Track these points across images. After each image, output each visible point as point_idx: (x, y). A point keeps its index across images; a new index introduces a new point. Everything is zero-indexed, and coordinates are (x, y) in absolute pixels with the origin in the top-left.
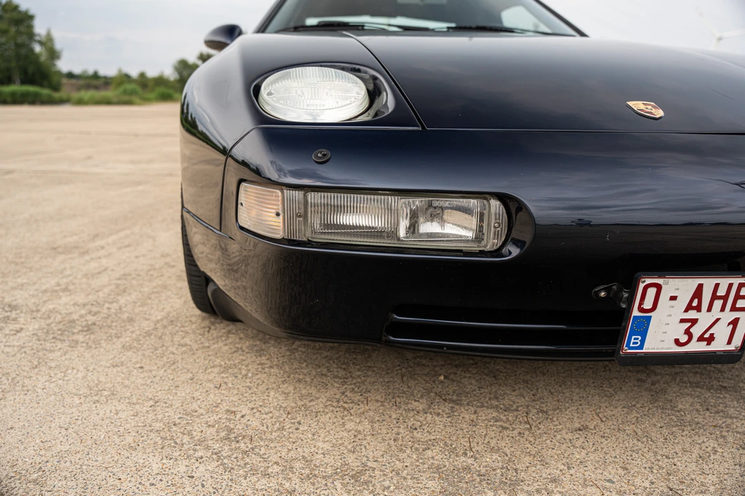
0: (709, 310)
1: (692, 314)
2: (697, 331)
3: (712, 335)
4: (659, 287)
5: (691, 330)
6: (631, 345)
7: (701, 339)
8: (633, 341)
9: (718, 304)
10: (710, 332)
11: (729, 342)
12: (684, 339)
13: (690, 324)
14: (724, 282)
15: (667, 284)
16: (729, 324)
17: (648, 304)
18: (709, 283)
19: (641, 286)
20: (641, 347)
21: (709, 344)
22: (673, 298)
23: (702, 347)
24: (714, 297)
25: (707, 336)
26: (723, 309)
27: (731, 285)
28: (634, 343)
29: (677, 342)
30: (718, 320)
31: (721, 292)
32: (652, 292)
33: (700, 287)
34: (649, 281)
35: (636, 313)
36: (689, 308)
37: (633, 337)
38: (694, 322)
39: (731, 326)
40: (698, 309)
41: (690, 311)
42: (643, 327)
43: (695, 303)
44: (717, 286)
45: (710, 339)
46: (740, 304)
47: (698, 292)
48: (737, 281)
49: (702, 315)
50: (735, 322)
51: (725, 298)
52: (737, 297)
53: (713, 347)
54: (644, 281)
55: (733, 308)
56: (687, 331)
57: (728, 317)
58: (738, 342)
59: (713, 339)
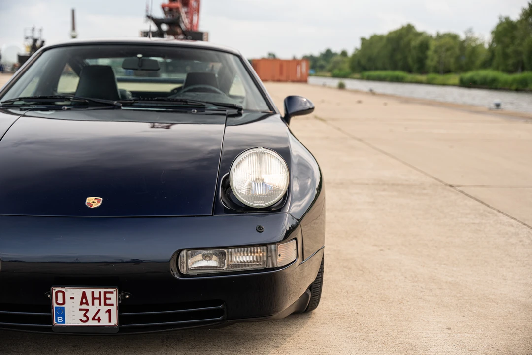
0: (93, 304)
1: (84, 306)
2: (90, 315)
3: (99, 317)
4: (63, 293)
5: (87, 314)
6: (58, 321)
7: (93, 319)
8: (58, 319)
9: (97, 302)
10: (98, 315)
11: (110, 321)
12: (84, 319)
13: (85, 312)
14: (96, 291)
15: (67, 291)
16: (106, 312)
17: (60, 301)
18: (88, 292)
19: (54, 292)
20: (64, 322)
21: (99, 322)
22: (72, 298)
23: (95, 323)
24: (93, 299)
25: (96, 317)
26: (100, 304)
27: (100, 293)
28: (59, 320)
29: (81, 320)
30: (99, 310)
31: (96, 295)
32: (60, 295)
33: (84, 293)
34: (57, 290)
35: (55, 305)
36: (82, 303)
37: (58, 317)
38: (87, 310)
39: (108, 313)
40: (87, 303)
41: (83, 305)
42: (61, 312)
43: (84, 301)
44: (93, 293)
45: (99, 320)
46: (108, 302)
47: (84, 296)
48: (103, 291)
49: (90, 307)
50: (109, 311)
51: (99, 299)
52: (106, 299)
53: (102, 324)
54: (54, 290)
55: (106, 304)
56: (85, 315)
57: (105, 308)
58: (114, 322)
59: (100, 320)
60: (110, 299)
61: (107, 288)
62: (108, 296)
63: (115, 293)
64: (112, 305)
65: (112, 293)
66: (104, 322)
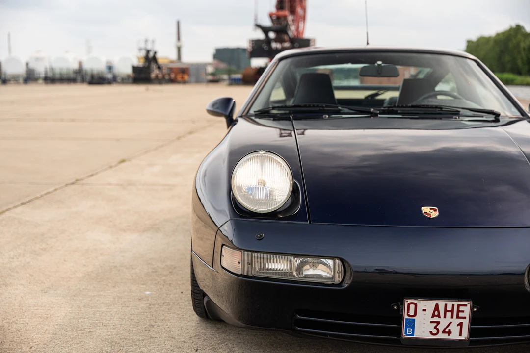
0: (445, 317)
1: (436, 319)
2: (441, 327)
3: (450, 330)
4: (416, 305)
5: (438, 327)
6: (407, 333)
7: (444, 332)
8: (408, 331)
9: (449, 314)
10: (449, 328)
11: (460, 335)
12: (435, 332)
13: (436, 324)
14: (450, 304)
15: (420, 303)
16: (458, 325)
17: (412, 313)
18: (441, 304)
19: (406, 304)
20: (413, 334)
21: (449, 335)
22: (424, 310)
23: (445, 337)
24: (446, 311)
25: (447, 330)
26: (452, 317)
27: (453, 305)
28: (409, 332)
29: (431, 333)
30: (451, 323)
31: (449, 308)
32: (412, 307)
33: (437, 305)
34: (410, 301)
35: (406, 317)
36: (433, 316)
37: (408, 329)
38: (438, 323)
39: (459, 326)
40: (439, 316)
41: (435, 317)
42: (411, 324)
43: (436, 313)
44: (446, 305)
45: (449, 333)
46: (461, 315)
47: (437, 308)
48: (456, 303)
49: (441, 320)
50: (461, 324)
51: (452, 311)
52: (459, 311)
53: (452, 337)
54: (407, 302)
55: (458, 317)
56: (435, 328)
57: (456, 321)
58: (465, 335)
59: (451, 333)
60: (463, 312)
61: (461, 301)
62: (461, 308)
63: (469, 306)
64: (465, 318)
65: (466, 305)
66: (455, 336)
